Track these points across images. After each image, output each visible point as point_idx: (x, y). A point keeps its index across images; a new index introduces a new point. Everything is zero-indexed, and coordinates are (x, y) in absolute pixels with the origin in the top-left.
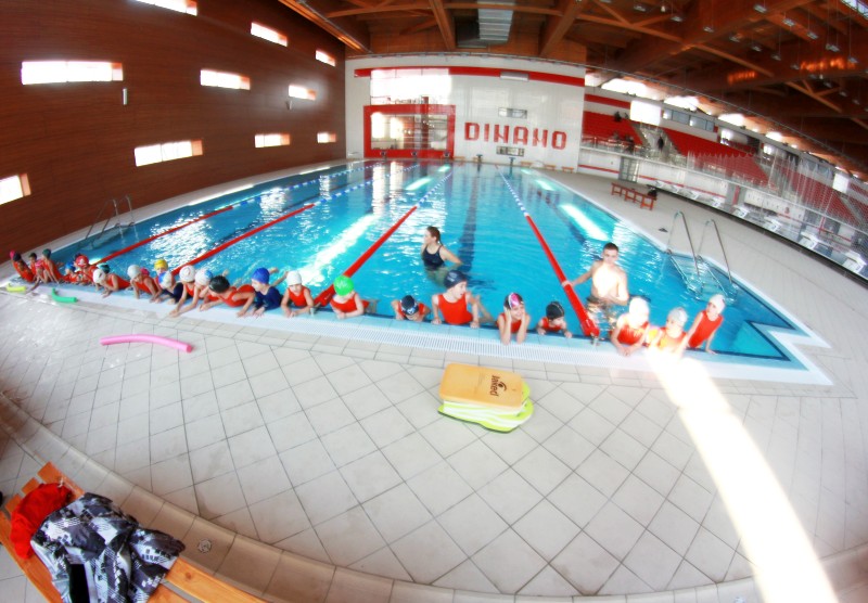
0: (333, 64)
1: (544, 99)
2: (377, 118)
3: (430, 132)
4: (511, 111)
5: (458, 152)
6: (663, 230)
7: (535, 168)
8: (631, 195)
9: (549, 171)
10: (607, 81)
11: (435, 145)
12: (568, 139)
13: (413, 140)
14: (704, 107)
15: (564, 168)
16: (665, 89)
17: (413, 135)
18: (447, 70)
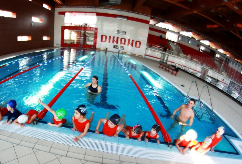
0: (50, 9)
1: (132, 28)
2: (66, 31)
3: (87, 38)
4: (118, 31)
5: (98, 46)
6: (183, 86)
7: (127, 55)
8: (167, 69)
9: (133, 56)
10: (158, 23)
11: (89, 43)
12: (141, 44)
13: (80, 41)
14: (194, 36)
15: (139, 55)
16: (181, 28)
17: (80, 39)
18: (95, 14)
